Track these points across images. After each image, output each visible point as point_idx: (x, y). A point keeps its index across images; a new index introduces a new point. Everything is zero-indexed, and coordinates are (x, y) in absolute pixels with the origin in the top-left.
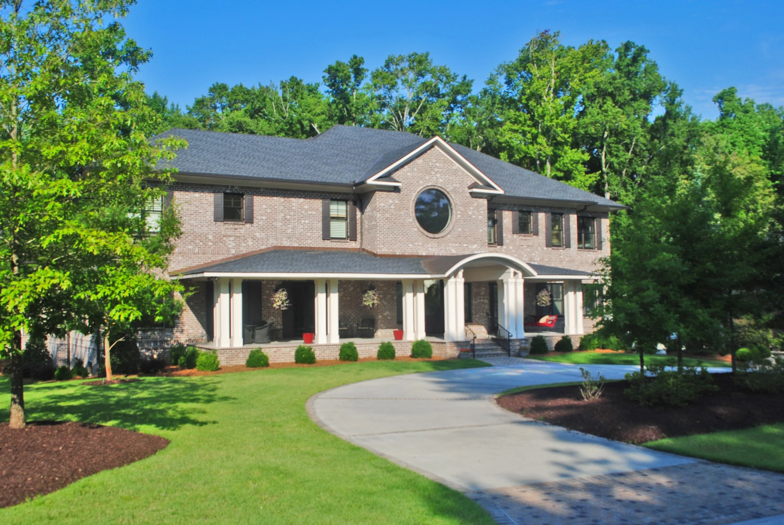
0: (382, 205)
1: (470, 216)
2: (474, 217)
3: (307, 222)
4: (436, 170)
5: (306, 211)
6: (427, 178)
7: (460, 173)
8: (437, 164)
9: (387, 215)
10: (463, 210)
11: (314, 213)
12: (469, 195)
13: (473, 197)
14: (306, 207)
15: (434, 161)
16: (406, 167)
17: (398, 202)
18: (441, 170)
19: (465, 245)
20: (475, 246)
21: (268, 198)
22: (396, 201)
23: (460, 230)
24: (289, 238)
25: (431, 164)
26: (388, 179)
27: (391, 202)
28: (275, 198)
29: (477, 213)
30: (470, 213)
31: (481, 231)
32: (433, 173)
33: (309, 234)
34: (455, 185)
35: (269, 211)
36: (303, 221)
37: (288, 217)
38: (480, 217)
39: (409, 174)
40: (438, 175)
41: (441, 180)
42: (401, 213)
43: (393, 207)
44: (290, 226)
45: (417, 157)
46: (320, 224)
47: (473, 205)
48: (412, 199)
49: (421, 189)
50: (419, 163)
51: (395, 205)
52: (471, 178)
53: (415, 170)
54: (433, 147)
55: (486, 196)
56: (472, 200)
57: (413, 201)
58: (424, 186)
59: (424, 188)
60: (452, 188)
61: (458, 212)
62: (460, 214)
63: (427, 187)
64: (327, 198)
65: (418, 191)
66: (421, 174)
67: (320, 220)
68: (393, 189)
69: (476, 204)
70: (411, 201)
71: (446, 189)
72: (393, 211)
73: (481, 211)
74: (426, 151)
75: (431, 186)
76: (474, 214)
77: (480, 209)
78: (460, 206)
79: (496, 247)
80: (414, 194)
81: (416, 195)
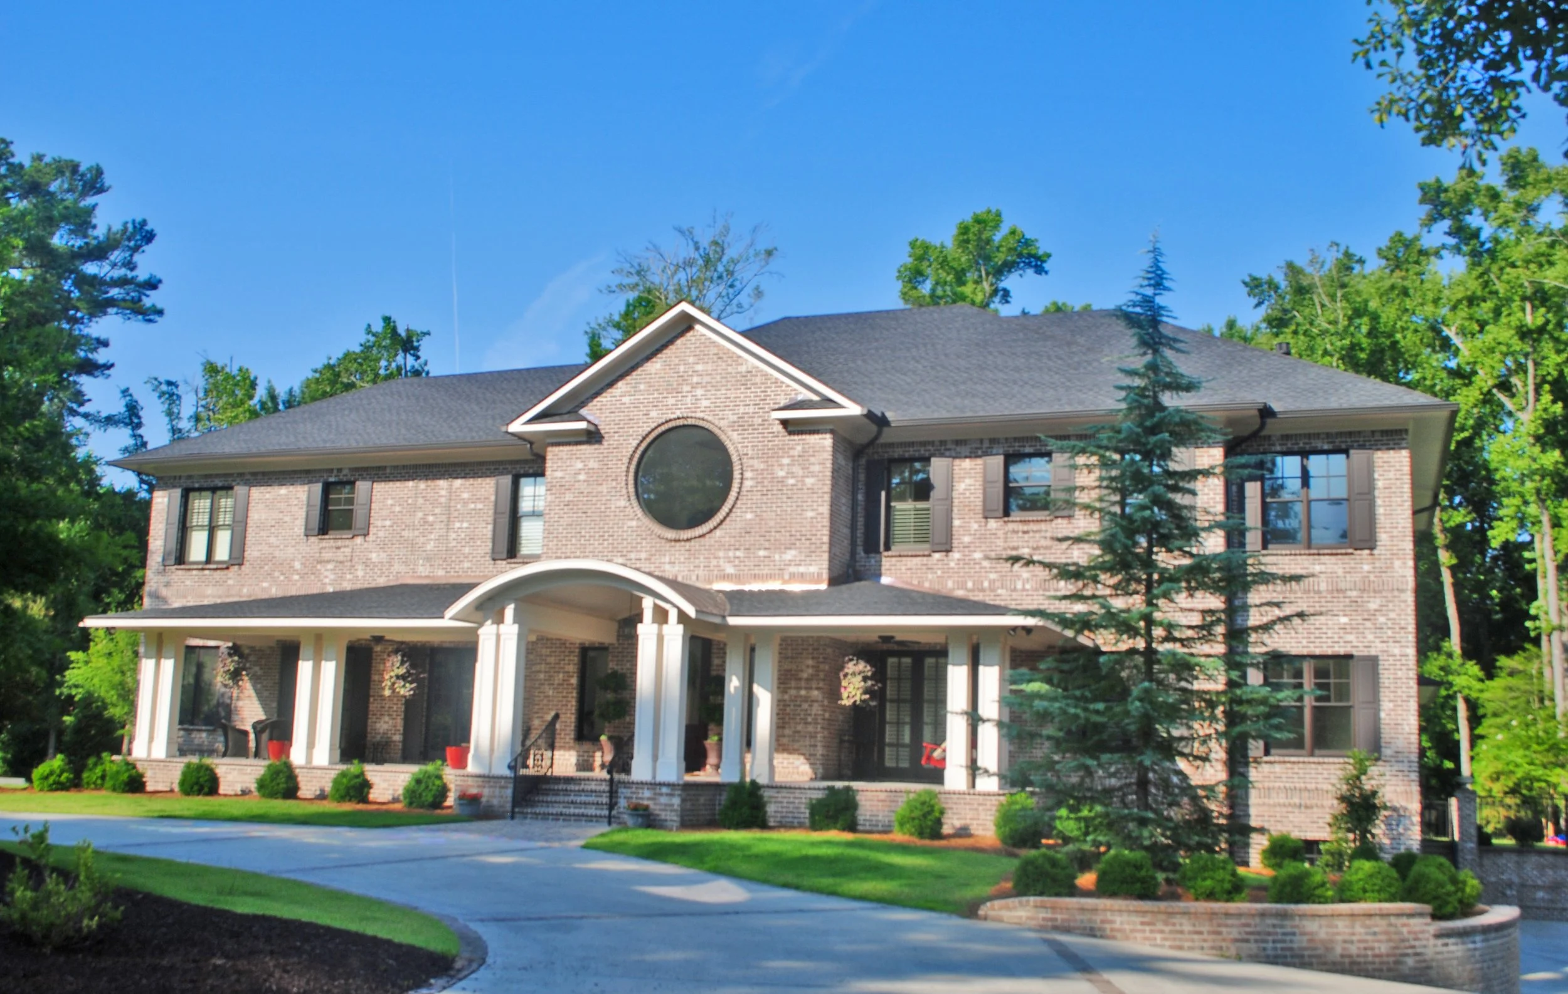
0: (559, 474)
1: (782, 481)
2: (791, 481)
3: (465, 525)
4: (695, 379)
5: (465, 503)
6: (671, 401)
7: (758, 380)
8: (699, 367)
9: (569, 497)
10: (762, 466)
11: (480, 506)
12: (779, 428)
13: (790, 433)
14: (465, 496)
15: (691, 360)
16: (620, 384)
17: (596, 465)
18: (707, 379)
19: (762, 553)
20: (790, 555)
21: (398, 484)
22: (592, 464)
23: (749, 516)
24: (428, 559)
25: (682, 368)
26: (573, 416)
27: (580, 465)
28: (411, 484)
29: (801, 473)
30: (781, 474)
31: (810, 514)
32: (686, 388)
33: (467, 550)
34: (742, 410)
35: (397, 509)
36: (457, 525)
37: (431, 518)
38: (809, 481)
39: (626, 400)
40: (699, 392)
41: (705, 403)
42: (600, 488)
43: (582, 477)
44: (432, 536)
45: (648, 358)
46: (490, 527)
47: (792, 453)
48: (629, 455)
49: (653, 430)
50: (653, 371)
51: (589, 471)
52: (788, 386)
53: (642, 387)
54: (690, 328)
55: (831, 427)
56: (788, 438)
57: (631, 459)
58: (660, 421)
59: (659, 426)
60: (735, 418)
61: (748, 474)
62: (752, 479)
63: (667, 422)
64: (507, 474)
65: (644, 434)
66: (656, 395)
67: (490, 520)
68: (584, 439)
69: (799, 448)
70: (626, 460)
71: (716, 422)
72: (583, 487)
73: (813, 464)
74: (671, 342)
75: (679, 418)
76: (791, 474)
77: (812, 460)
78: (752, 458)
79: (929, 556)
80: (635, 443)
81: (639, 445)
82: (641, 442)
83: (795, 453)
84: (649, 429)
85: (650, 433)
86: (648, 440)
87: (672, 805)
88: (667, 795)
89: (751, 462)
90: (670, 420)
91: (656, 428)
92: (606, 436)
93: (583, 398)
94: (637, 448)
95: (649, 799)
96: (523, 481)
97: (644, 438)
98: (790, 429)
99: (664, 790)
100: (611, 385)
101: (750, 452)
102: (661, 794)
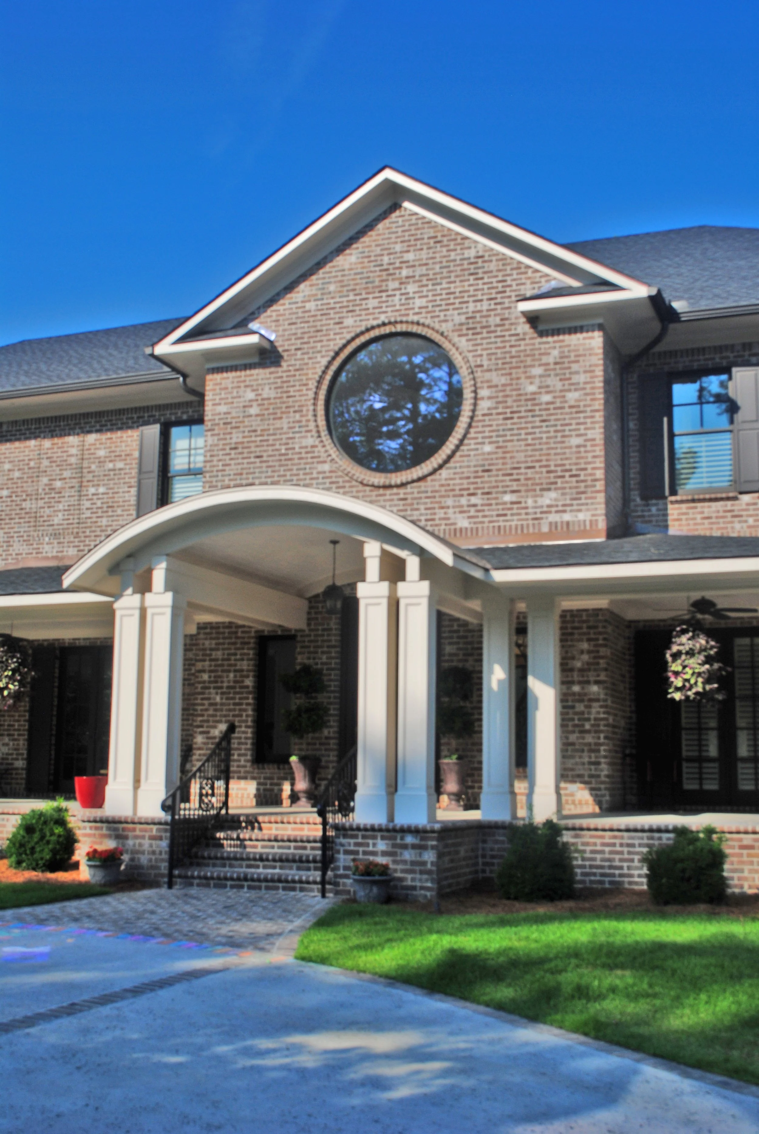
0: (223, 409)
1: (533, 398)
2: (546, 398)
3: (102, 490)
4: (405, 272)
5: (101, 462)
6: (372, 303)
7: (492, 266)
8: (410, 256)
9: (236, 437)
10: (503, 380)
11: (120, 465)
12: (523, 328)
13: (542, 334)
14: (102, 453)
15: (398, 248)
16: (302, 286)
17: (273, 394)
18: (420, 271)
19: (508, 498)
20: (549, 498)
21: (17, 444)
22: (267, 392)
23: (487, 448)
24: (56, 535)
25: (386, 259)
26: (240, 330)
27: (251, 395)
28: (33, 443)
29: (559, 385)
30: (531, 389)
31: (575, 441)
32: (393, 285)
33: (104, 522)
34: (471, 307)
35: (17, 474)
36: (92, 490)
37: (58, 484)
38: (572, 396)
39: (311, 306)
40: (411, 288)
41: (419, 302)
42: (278, 424)
43: (254, 410)
44: (61, 507)
45: (340, 250)
46: (134, 491)
47: (545, 359)
48: (317, 377)
49: (349, 342)
50: (347, 267)
51: (262, 402)
52: (537, 271)
53: (332, 288)
54: (396, 206)
55: (600, 321)
56: (539, 340)
57: (320, 382)
58: (358, 330)
59: (357, 336)
60: (463, 319)
61: (484, 393)
62: (490, 398)
63: (368, 330)
64: (155, 422)
65: (336, 348)
66: (352, 297)
67: (134, 481)
68: (256, 360)
69: (555, 353)
70: (312, 385)
71: (437, 326)
72: (255, 423)
73: (577, 373)
74: (370, 227)
75: (384, 324)
76: (546, 389)
77: (575, 367)
78: (490, 370)
79: (735, 498)
80: (324, 361)
81: (330, 363)
82: (334, 358)
83: (551, 360)
84: (344, 341)
85: (345, 346)
86: (343, 356)
87: (424, 863)
88: (414, 847)
89: (487, 376)
90: (373, 328)
91: (353, 339)
92: (285, 354)
93: (253, 308)
94: (327, 367)
95: (384, 854)
96: (175, 431)
97: (337, 354)
98: (541, 327)
99: (409, 839)
100: (290, 288)
101: (485, 363)
102: (405, 847)
